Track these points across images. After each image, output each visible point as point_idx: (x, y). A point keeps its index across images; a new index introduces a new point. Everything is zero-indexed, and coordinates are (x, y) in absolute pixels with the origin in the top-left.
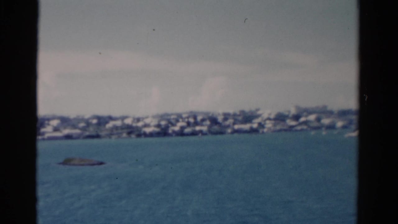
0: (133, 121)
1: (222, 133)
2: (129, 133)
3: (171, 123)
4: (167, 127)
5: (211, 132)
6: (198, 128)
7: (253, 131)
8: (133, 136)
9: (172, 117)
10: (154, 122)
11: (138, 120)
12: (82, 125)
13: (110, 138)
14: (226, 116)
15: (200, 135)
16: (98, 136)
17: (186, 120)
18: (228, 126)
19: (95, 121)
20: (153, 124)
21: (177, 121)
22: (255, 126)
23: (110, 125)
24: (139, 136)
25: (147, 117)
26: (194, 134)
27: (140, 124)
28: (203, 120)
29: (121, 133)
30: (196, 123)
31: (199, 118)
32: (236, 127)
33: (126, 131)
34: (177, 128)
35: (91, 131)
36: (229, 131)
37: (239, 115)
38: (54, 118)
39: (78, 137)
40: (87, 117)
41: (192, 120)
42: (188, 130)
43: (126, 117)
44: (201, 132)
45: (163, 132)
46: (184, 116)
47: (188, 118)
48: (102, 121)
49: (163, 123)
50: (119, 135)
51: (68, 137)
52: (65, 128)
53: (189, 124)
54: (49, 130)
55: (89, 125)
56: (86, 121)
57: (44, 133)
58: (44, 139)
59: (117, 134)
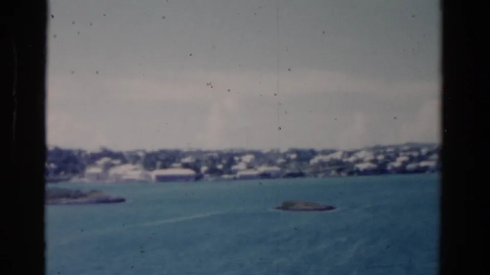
0: (343, 156)
2: (339, 171)
3: (390, 159)
4: (385, 163)
6: (423, 164)
8: (343, 174)
9: (389, 150)
10: (369, 156)
11: (350, 154)
12: (281, 160)
13: (316, 176)
15: (428, 172)
16: (301, 175)
17: (408, 154)
19: (293, 156)
20: (367, 159)
21: (397, 155)
24: (351, 173)
25: (359, 151)
27: (352, 159)
28: (429, 154)
29: (330, 171)
30: (421, 158)
31: (424, 151)
33: (335, 167)
34: (397, 164)
35: (293, 168)
38: (242, 154)
39: (277, 176)
40: (283, 150)
41: (415, 154)
42: (411, 166)
43: (333, 151)
44: (426, 168)
45: (381, 169)
46: (405, 148)
47: (411, 150)
48: (304, 156)
49: (380, 158)
50: (327, 173)
51: (265, 175)
52: (260, 165)
53: (412, 159)
54: (240, 168)
55: (289, 161)
56: (284, 155)
57: (235, 172)
58: (235, 179)
59: (324, 171)
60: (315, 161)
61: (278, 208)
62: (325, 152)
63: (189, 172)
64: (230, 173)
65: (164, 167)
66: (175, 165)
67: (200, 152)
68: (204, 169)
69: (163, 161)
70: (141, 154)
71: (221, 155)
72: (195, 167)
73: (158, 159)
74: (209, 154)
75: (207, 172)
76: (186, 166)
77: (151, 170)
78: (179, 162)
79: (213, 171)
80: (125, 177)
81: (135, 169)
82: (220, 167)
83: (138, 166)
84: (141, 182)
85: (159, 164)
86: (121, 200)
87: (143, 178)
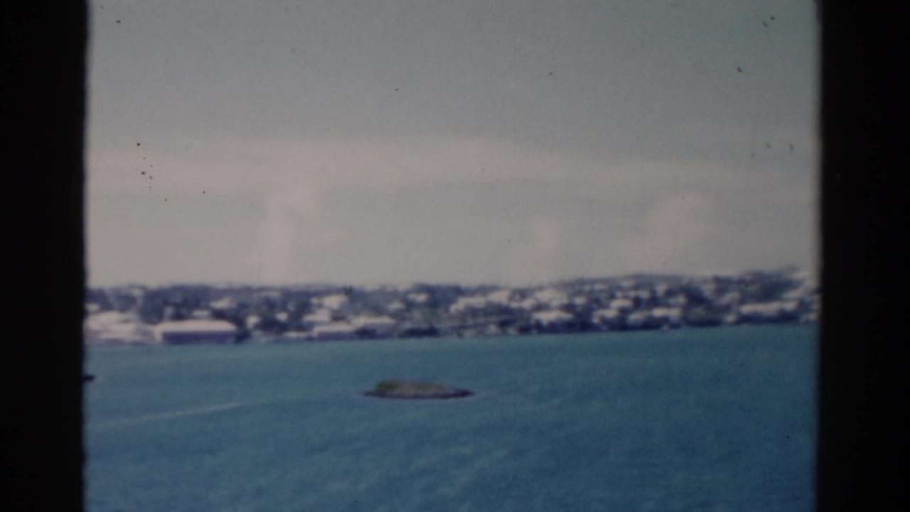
0: (511, 298)
1: (714, 323)
2: (504, 325)
3: (597, 302)
4: (588, 311)
5: (688, 322)
6: (658, 313)
7: (785, 318)
8: (511, 331)
9: (598, 287)
10: (560, 299)
11: (523, 294)
12: (396, 306)
13: (460, 335)
14: (723, 284)
15: (665, 328)
16: (432, 332)
17: (632, 294)
18: (727, 308)
19: (422, 298)
20: (555, 303)
21: (612, 297)
22: (790, 306)
23: (460, 304)
24: (525, 330)
25: (541, 288)
26: (651, 325)
27: (527, 304)
28: (670, 293)
29: (486, 325)
30: (654, 302)
31: (661, 289)
32: (747, 309)
33: (494, 319)
34: (611, 313)
35: (417, 319)
36: (730, 318)
37: (752, 282)
38: (329, 291)
39: (387, 334)
40: (404, 285)
41: (644, 294)
42: (636, 317)
43: (494, 288)
44: (665, 320)
45: (580, 323)
46: (626, 284)
47: (636, 288)
48: (439, 297)
49: (580, 301)
50: (481, 330)
51: (365, 333)
52: (357, 313)
53: (638, 303)
54: (320, 319)
55: (410, 305)
56: (403, 296)
57: (310, 326)
58: (310, 339)
59: (475, 326)
61: (368, 394)
62: (483, 290)
63: (224, 326)
64: (301, 328)
65: (179, 317)
66: (197, 313)
67: (248, 290)
68: (252, 320)
69: (177, 306)
70: (137, 293)
71: (288, 294)
72: (235, 317)
73: (166, 303)
74: (264, 294)
75: (257, 327)
76: (219, 315)
77: (154, 323)
78: (207, 308)
79: (269, 325)
80: (105, 336)
81: (126, 321)
82: (282, 317)
83: (130, 315)
84: (136, 344)
85: (169, 311)
86: (87, 378)
87: (138, 338)
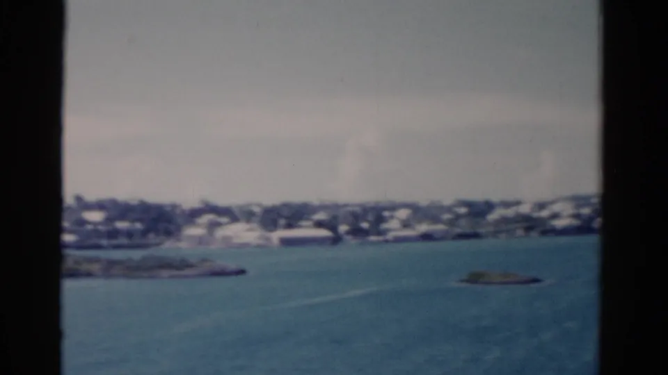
0: (532, 210)
2: (528, 229)
4: (590, 218)
8: (534, 234)
10: (566, 209)
11: (541, 206)
12: (446, 216)
13: (497, 237)
16: (475, 236)
19: (463, 210)
20: (565, 213)
24: (544, 233)
25: (553, 202)
27: (545, 213)
29: (514, 230)
33: (521, 225)
35: (464, 226)
38: (394, 207)
39: (443, 237)
40: (447, 201)
43: (518, 203)
45: (585, 227)
48: (479, 210)
49: (585, 211)
50: (511, 233)
51: (427, 237)
52: (420, 222)
54: (393, 226)
55: (457, 217)
56: (449, 209)
57: (386, 232)
58: (387, 241)
59: (508, 231)
60: (493, 216)
61: (462, 281)
62: (507, 205)
63: (324, 233)
64: (380, 233)
65: (290, 226)
66: (304, 223)
67: (336, 206)
68: (343, 228)
69: (288, 218)
70: (257, 210)
72: (330, 225)
73: (280, 216)
74: (350, 209)
75: (348, 233)
76: (319, 224)
77: (271, 231)
78: (308, 219)
79: (356, 232)
80: (237, 241)
81: (250, 230)
82: (365, 225)
83: (254, 225)
84: (259, 246)
85: (282, 222)
86: (241, 272)
87: (261, 242)
